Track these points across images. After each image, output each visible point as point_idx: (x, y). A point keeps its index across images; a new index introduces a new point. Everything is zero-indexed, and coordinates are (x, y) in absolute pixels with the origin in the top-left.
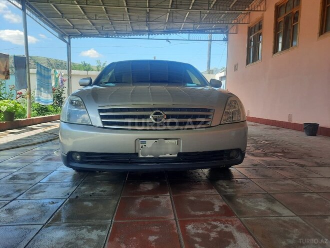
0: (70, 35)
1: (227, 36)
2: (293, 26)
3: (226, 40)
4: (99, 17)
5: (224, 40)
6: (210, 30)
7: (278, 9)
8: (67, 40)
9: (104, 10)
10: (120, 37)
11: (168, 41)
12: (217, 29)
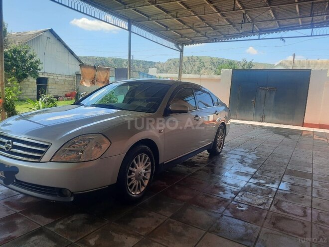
0: (183, 43)
4: (196, 26)
8: (180, 47)
9: (199, 18)
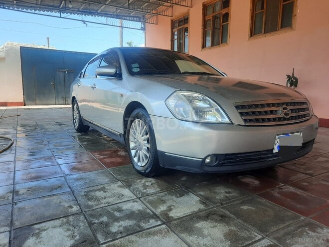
1: (144, 25)
2: (223, 25)
3: (143, 29)
5: (141, 29)
6: (127, 16)
7: (205, 7)
10: (20, 9)
11: (84, 23)
12: (135, 17)
